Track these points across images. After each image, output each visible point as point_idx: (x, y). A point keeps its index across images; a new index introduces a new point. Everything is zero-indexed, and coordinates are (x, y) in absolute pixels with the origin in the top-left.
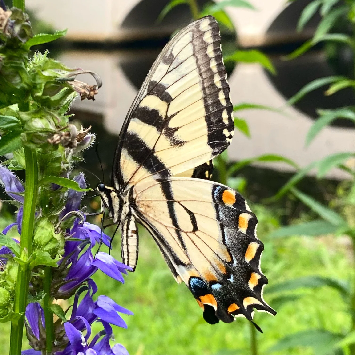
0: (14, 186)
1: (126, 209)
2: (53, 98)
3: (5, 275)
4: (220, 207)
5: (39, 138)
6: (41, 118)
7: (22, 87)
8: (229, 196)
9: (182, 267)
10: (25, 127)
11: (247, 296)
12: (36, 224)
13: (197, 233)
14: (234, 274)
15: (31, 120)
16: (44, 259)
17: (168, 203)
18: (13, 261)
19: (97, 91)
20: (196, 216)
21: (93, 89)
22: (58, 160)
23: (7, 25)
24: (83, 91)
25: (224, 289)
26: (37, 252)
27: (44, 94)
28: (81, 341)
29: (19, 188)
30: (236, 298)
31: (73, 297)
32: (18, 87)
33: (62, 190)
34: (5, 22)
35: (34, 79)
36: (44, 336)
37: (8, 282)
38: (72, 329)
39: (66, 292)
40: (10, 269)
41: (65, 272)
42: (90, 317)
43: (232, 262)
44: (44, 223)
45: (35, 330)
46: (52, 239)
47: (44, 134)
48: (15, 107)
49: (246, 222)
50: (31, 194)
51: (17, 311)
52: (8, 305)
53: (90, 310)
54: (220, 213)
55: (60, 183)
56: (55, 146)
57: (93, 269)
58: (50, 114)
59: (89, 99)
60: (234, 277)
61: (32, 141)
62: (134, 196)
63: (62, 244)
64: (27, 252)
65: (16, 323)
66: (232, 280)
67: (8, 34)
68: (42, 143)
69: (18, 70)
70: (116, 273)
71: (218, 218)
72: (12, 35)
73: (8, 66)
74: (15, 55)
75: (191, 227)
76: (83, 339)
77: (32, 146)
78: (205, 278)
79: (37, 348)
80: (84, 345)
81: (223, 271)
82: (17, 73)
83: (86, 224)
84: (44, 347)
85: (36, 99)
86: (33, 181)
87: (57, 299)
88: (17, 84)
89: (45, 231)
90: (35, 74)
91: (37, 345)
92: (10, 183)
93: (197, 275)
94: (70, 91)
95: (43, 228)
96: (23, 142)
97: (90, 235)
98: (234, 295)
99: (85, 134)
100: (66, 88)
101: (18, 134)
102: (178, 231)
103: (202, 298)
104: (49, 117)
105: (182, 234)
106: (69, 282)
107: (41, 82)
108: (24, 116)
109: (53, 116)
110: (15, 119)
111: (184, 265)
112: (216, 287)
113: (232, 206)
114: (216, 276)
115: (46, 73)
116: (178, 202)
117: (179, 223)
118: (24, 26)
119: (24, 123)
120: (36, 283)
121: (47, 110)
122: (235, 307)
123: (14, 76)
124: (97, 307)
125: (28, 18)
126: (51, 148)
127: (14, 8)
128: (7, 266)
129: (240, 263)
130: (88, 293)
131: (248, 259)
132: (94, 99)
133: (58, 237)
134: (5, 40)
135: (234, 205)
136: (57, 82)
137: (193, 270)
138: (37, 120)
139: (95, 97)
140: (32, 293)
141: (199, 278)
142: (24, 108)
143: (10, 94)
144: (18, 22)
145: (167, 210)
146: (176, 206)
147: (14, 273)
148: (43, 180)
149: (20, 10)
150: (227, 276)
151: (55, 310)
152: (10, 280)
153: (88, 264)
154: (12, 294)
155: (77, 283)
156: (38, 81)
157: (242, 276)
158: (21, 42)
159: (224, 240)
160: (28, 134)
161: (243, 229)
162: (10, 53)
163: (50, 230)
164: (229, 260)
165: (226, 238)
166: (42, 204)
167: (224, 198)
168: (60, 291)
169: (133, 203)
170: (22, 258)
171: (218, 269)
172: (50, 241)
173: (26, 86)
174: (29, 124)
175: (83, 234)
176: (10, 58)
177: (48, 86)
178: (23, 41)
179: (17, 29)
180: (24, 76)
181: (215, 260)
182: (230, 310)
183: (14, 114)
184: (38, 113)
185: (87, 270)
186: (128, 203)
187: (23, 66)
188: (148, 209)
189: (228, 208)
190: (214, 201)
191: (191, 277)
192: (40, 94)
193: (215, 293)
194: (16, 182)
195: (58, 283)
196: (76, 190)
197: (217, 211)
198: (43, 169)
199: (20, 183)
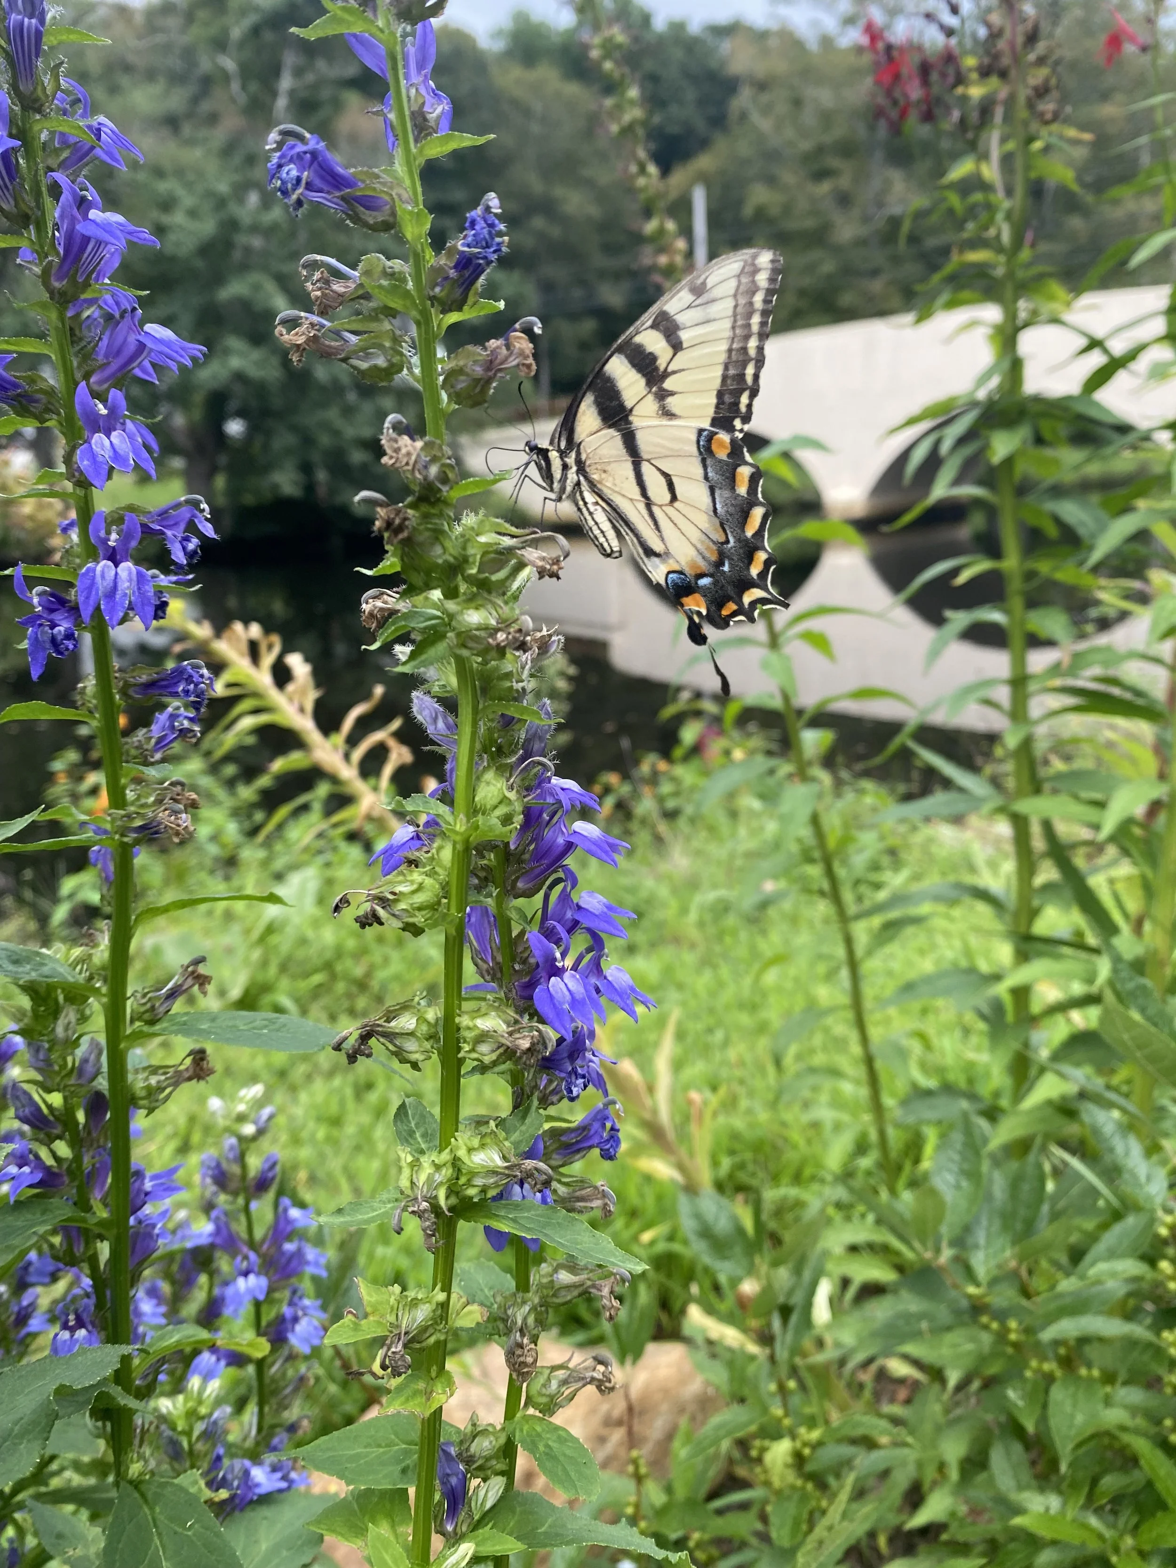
0: (441, 724)
1: (572, 476)
2: (494, 578)
3: (432, 859)
4: (709, 462)
5: (476, 639)
6: (477, 608)
7: (446, 561)
8: (721, 444)
9: (656, 560)
10: (454, 623)
11: (748, 589)
12: (478, 778)
13: (676, 504)
14: (730, 559)
15: (462, 612)
16: (491, 828)
17: (634, 462)
18: (443, 835)
19: (563, 564)
20: (674, 479)
21: (557, 561)
22: (508, 676)
23: (416, 462)
24: (540, 563)
25: (715, 583)
26: (480, 818)
27: (480, 571)
28: (555, 959)
29: (448, 727)
30: (732, 594)
31: (541, 894)
32: (440, 561)
33: (516, 727)
34: (413, 458)
35: (464, 548)
36: (499, 958)
37: (437, 869)
38: (540, 942)
39: (530, 885)
40: (439, 849)
41: (526, 856)
42: (570, 924)
43: (727, 542)
44: (490, 775)
45: (485, 951)
46: (504, 800)
47: (482, 634)
48: (436, 594)
49: (746, 480)
50: (466, 730)
51: (453, 911)
52: (439, 903)
53: (569, 915)
54: (709, 470)
55: (511, 712)
56: (501, 651)
57: (569, 847)
58: (491, 601)
59: (551, 576)
60: (730, 564)
61: (464, 646)
62: (583, 457)
63: (518, 807)
64: (464, 820)
65: (453, 932)
66: (726, 568)
67: (418, 475)
68: (480, 647)
69: (438, 535)
70: (606, 852)
71: (706, 478)
72: (425, 478)
73: (422, 527)
74: (433, 511)
75: (668, 497)
76: (558, 955)
77: (465, 653)
78: (688, 571)
79: (488, 978)
80: (560, 965)
81: (714, 558)
82: (437, 539)
83: (555, 780)
84: (499, 975)
85: (469, 579)
86: (470, 710)
87: (516, 897)
88: (440, 556)
89: (492, 788)
90: (466, 541)
91: (489, 974)
92: (435, 720)
93: (677, 568)
94: (521, 565)
95: (488, 783)
96: (450, 648)
97: (562, 796)
98: (730, 590)
99: (550, 636)
100: (513, 562)
101: (443, 636)
102: (649, 505)
103: (685, 600)
104: (489, 606)
105: (655, 509)
106: (532, 869)
107: (474, 552)
108: (451, 606)
109: (494, 605)
110: (439, 614)
111: (657, 555)
112: (705, 582)
113: (725, 458)
114: (704, 566)
115: (482, 539)
116: (648, 461)
117: (650, 493)
118: (443, 465)
119: (451, 616)
120: (482, 874)
121: (485, 595)
122: (732, 607)
123: (433, 544)
124: (579, 908)
125: (450, 453)
126: (494, 654)
127: (427, 438)
128: (435, 845)
129: (738, 540)
130: (565, 888)
131: (749, 533)
132: (558, 578)
133: (512, 795)
134: (417, 489)
135: (729, 455)
136: (500, 553)
137: (671, 561)
138: (471, 612)
139: (560, 573)
140: (479, 889)
141: (680, 572)
142: (451, 594)
143: (428, 573)
144: (434, 459)
145: (631, 475)
146: (646, 468)
147: (447, 855)
148: (485, 708)
149: (438, 442)
150: (720, 563)
151: (513, 915)
152: (441, 866)
153: (561, 840)
154: (445, 887)
155: (546, 870)
156: (471, 551)
157: (741, 560)
158: (440, 490)
159: (715, 510)
160: (459, 635)
161: (742, 490)
162: (425, 508)
163: (499, 785)
164: (722, 539)
165: (718, 506)
166: (485, 749)
167: (714, 447)
168: (520, 885)
169: (581, 467)
170: (458, 828)
171: (708, 555)
172: (500, 802)
173: (451, 560)
174: (460, 618)
175: (552, 794)
176: (426, 517)
177: (485, 559)
178: (445, 489)
179: (434, 470)
180: (448, 544)
181: (702, 542)
182: (725, 612)
183: (435, 606)
184: (471, 600)
185: (561, 849)
186: (574, 469)
187: (446, 527)
188: (604, 475)
189: (720, 461)
190: (701, 453)
191: (669, 573)
192: (474, 571)
193: (705, 592)
194: (445, 718)
195: (515, 872)
196: (537, 722)
197: (705, 467)
198: (485, 691)
199: (450, 719)
